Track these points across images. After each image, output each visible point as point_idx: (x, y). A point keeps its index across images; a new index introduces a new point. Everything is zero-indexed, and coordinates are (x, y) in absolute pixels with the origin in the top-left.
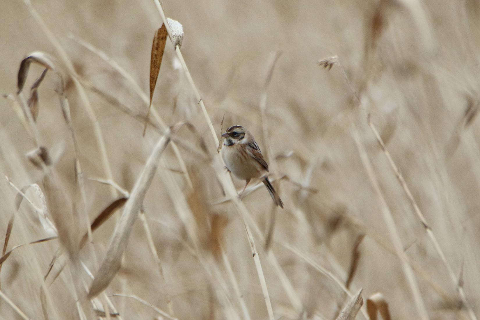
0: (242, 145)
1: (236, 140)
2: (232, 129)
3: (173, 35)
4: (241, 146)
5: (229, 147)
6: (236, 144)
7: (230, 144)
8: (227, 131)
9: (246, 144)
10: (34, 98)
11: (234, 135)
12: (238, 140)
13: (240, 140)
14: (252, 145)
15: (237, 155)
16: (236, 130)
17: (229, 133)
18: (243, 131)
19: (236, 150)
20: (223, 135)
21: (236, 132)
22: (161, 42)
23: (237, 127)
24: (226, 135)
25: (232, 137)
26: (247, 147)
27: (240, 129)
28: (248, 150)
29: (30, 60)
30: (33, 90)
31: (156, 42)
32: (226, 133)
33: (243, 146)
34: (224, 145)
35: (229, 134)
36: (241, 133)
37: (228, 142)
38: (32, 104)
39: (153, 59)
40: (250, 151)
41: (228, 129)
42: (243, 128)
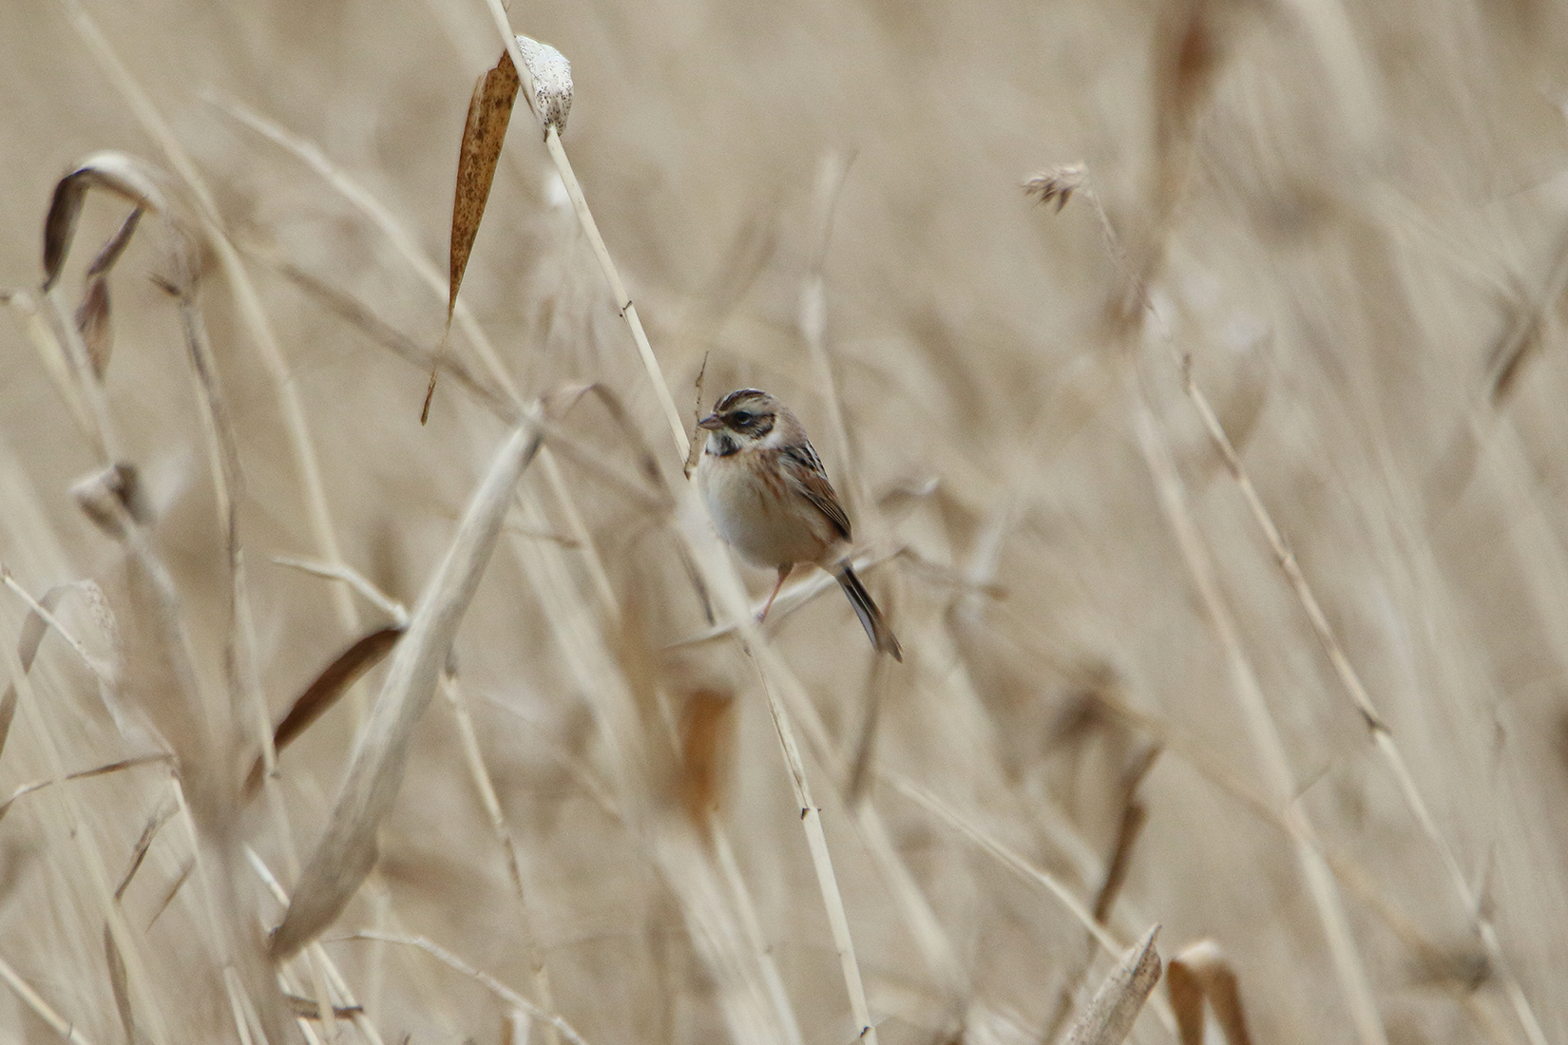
0: (764, 451)
1: (748, 437)
2: (733, 400)
3: (537, 92)
4: (763, 457)
5: (723, 459)
6: (747, 451)
7: (726, 449)
8: (716, 407)
9: (779, 450)
10: (97, 306)
11: (739, 421)
12: (752, 438)
13: (758, 437)
14: (799, 454)
15: (750, 485)
16: (747, 406)
17: (723, 414)
18: (767, 407)
19: (745, 468)
20: (706, 421)
21: (746, 411)
22: (494, 114)
23: (749, 394)
24: (714, 421)
25: (733, 429)
26: (782, 459)
27: (760, 403)
28: (785, 470)
29: (83, 179)
30: (93, 280)
31: (477, 114)
32: (715, 416)
33: (769, 457)
34: (707, 452)
35: (724, 419)
36: (763, 416)
37: (720, 445)
38: (93, 323)
39: (467, 168)
40: (791, 472)
41: (718, 403)
42: (770, 398)
